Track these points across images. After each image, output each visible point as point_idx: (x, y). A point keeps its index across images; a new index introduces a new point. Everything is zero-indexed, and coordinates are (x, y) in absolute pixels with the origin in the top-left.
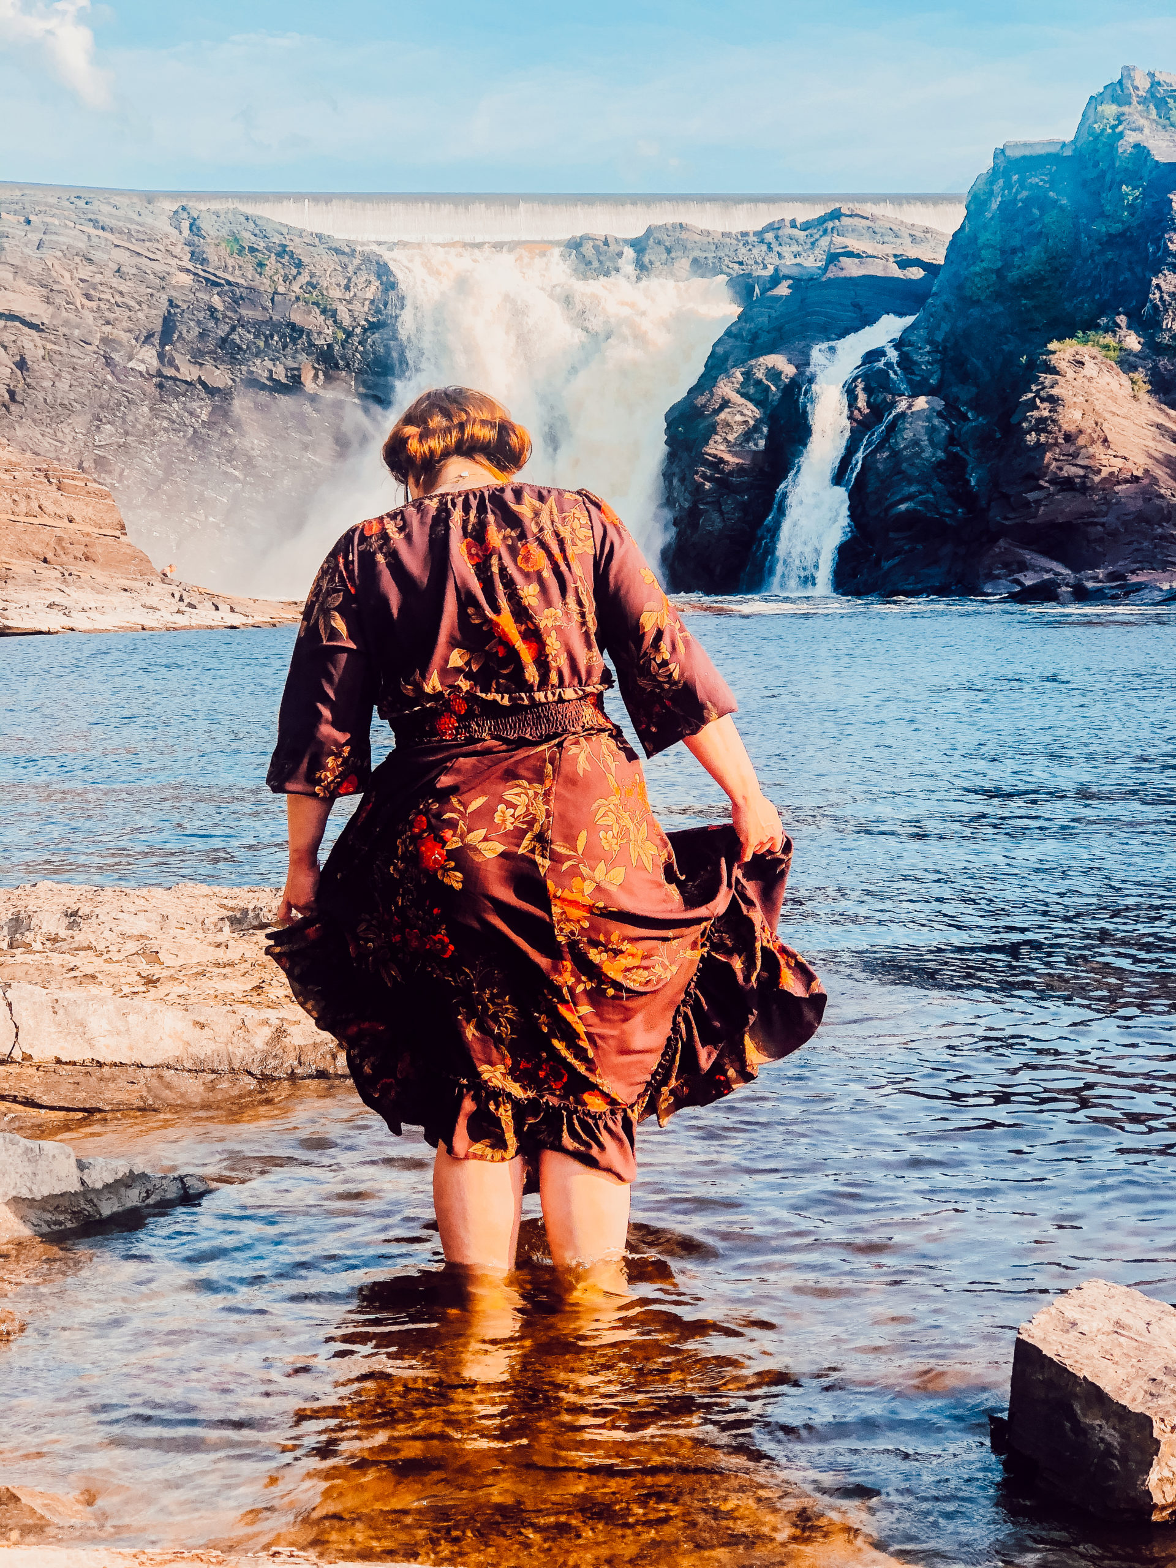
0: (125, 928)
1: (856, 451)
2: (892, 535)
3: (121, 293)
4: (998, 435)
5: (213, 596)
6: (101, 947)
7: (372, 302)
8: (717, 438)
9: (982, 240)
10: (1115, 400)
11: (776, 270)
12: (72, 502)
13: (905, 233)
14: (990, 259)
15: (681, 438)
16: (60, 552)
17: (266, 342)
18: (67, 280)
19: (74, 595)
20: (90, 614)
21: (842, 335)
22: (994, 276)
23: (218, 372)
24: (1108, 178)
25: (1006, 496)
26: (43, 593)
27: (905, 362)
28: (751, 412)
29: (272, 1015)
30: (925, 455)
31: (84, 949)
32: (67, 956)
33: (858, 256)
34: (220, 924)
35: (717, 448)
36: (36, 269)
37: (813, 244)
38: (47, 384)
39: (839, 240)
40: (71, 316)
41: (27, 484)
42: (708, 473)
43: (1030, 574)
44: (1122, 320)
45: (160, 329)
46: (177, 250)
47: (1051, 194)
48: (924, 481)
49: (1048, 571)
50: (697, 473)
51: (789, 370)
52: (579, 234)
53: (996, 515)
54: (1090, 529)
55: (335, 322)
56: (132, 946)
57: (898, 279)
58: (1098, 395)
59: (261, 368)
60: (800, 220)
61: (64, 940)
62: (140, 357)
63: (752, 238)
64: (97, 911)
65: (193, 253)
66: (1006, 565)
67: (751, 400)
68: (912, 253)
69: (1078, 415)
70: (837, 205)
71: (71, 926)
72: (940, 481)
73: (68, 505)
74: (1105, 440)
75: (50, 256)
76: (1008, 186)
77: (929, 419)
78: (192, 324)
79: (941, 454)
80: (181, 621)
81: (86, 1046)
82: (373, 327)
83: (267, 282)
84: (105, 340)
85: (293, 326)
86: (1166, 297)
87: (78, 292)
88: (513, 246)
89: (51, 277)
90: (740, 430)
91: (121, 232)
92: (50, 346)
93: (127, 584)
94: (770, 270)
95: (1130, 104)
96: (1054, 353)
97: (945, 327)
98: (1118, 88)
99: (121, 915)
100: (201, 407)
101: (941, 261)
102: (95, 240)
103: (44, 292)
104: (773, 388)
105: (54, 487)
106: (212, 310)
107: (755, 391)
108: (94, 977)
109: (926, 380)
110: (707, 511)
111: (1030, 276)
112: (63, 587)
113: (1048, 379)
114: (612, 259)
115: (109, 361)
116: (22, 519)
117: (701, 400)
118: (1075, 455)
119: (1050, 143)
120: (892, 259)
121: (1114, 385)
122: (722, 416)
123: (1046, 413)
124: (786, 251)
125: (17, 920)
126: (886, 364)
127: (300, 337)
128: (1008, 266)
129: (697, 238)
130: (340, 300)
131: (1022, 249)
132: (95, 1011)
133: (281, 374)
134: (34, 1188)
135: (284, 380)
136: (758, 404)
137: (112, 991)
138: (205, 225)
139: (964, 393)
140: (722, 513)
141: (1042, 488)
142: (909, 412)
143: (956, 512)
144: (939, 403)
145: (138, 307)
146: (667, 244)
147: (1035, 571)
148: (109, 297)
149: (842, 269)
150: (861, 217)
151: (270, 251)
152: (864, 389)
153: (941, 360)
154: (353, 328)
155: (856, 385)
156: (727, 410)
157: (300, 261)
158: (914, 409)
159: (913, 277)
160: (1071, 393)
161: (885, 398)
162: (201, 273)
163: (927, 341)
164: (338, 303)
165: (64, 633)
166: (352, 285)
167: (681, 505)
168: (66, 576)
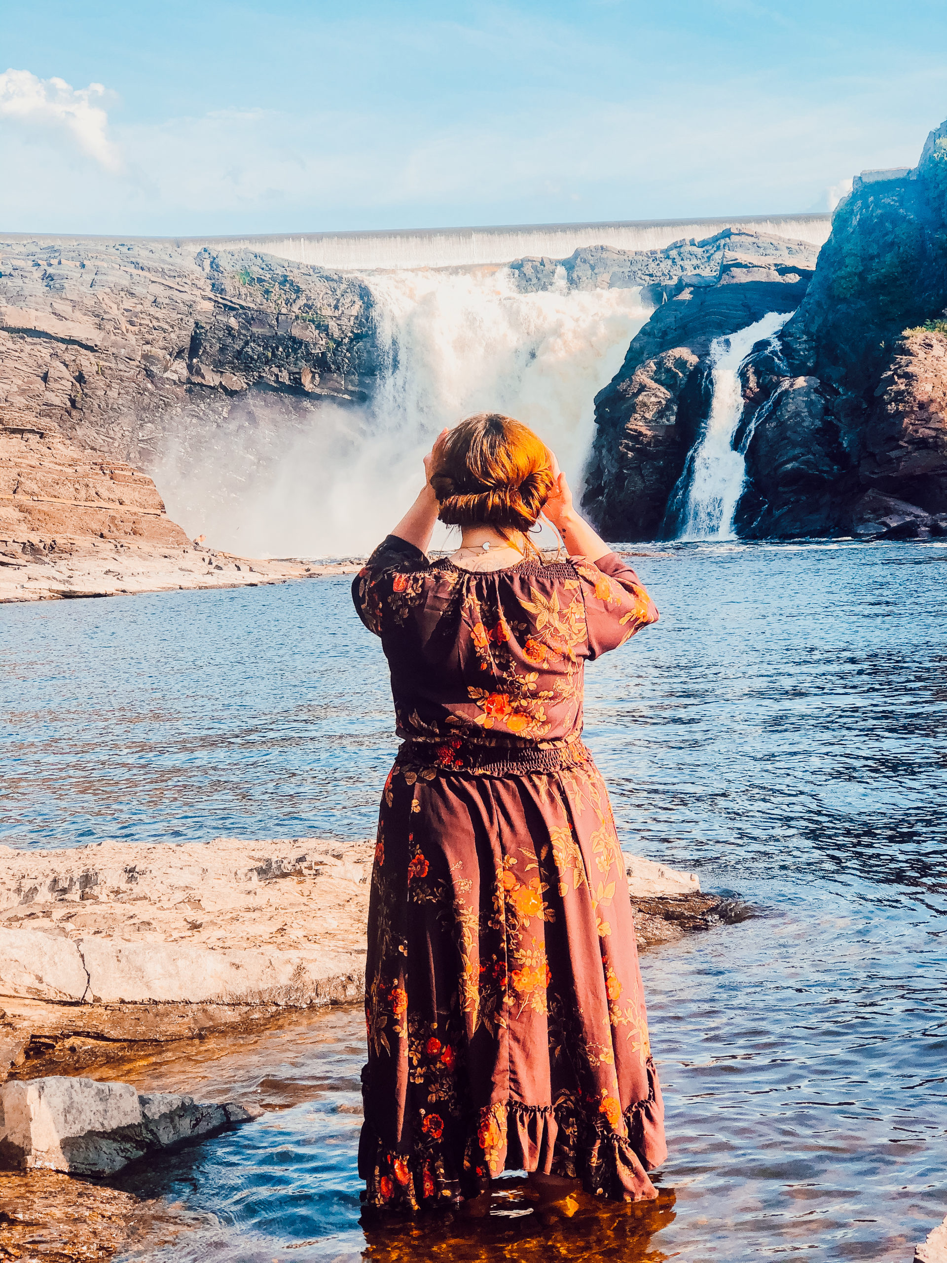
0: (173, 881)
1: (749, 423)
2: (781, 489)
3: (157, 318)
4: (865, 406)
5: (236, 559)
6: (154, 897)
7: (357, 318)
8: (637, 415)
9: (845, 250)
11: (680, 280)
12: (122, 489)
13: (783, 246)
14: (852, 265)
15: (607, 416)
16: (113, 528)
17: (273, 353)
18: (115, 312)
19: (125, 563)
20: (138, 578)
21: (734, 331)
22: (857, 278)
23: (235, 378)
25: (872, 455)
26: (101, 562)
27: (787, 351)
28: (664, 394)
29: (294, 955)
30: (805, 424)
31: (140, 899)
32: (127, 906)
33: (746, 266)
34: (250, 874)
35: (636, 424)
36: (90, 302)
37: (709, 258)
38: (100, 393)
39: (730, 254)
40: (119, 338)
41: (86, 476)
42: (631, 444)
43: (896, 518)
45: (188, 346)
46: (200, 283)
47: (901, 211)
48: (805, 444)
49: (909, 514)
50: (621, 444)
51: (693, 359)
52: (521, 258)
53: (865, 471)
55: (327, 334)
56: (180, 896)
57: (779, 284)
58: (944, 371)
59: (269, 374)
60: (698, 239)
61: (124, 892)
62: (173, 368)
63: (659, 255)
64: (151, 867)
65: (213, 285)
66: (874, 511)
67: (662, 385)
68: (789, 262)
69: (929, 388)
70: (728, 226)
71: (131, 879)
72: (818, 444)
73: (119, 491)
75: (100, 292)
76: (866, 206)
77: (807, 394)
78: (214, 341)
79: (818, 423)
80: (210, 581)
81: (145, 988)
82: (357, 337)
83: (273, 305)
84: (145, 357)
85: (293, 339)
87: (123, 320)
88: (467, 269)
89: (101, 308)
90: (655, 409)
91: (157, 271)
92: (102, 363)
93: (167, 552)
94: (675, 280)
96: (907, 338)
97: (818, 321)
99: (169, 870)
100: (222, 406)
101: (813, 268)
102: (136, 277)
103: (97, 320)
104: (681, 375)
105: (108, 477)
106: (229, 329)
107: (665, 377)
108: (149, 924)
109: (804, 363)
110: (630, 475)
111: (886, 277)
112: (116, 557)
113: (904, 359)
114: (546, 276)
115: (150, 375)
116: (83, 503)
117: (623, 386)
118: (928, 420)
119: (898, 170)
120: (773, 268)
122: (640, 398)
123: (903, 387)
124: (687, 264)
125: (87, 876)
126: (771, 352)
127: (300, 347)
128: (867, 270)
129: (616, 257)
130: (331, 317)
131: (878, 256)
132: (151, 958)
133: (285, 377)
134: (106, 1123)
135: (288, 382)
136: (669, 387)
137: (163, 936)
138: (223, 262)
139: (836, 372)
140: (642, 476)
141: (902, 447)
142: (791, 389)
143: (833, 469)
144: (815, 382)
145: (171, 329)
146: (591, 262)
147: (900, 515)
148: (148, 322)
149: (733, 277)
150: (747, 235)
151: (275, 281)
152: (754, 373)
153: (816, 347)
154: (342, 339)
155: (748, 370)
156: (644, 393)
157: (298, 287)
158: (795, 387)
159: (790, 281)
160: (922, 370)
161: (771, 379)
162: (221, 300)
163: (804, 333)
164: (330, 320)
165: (118, 595)
166: (340, 305)
167: (610, 469)
168: (119, 547)
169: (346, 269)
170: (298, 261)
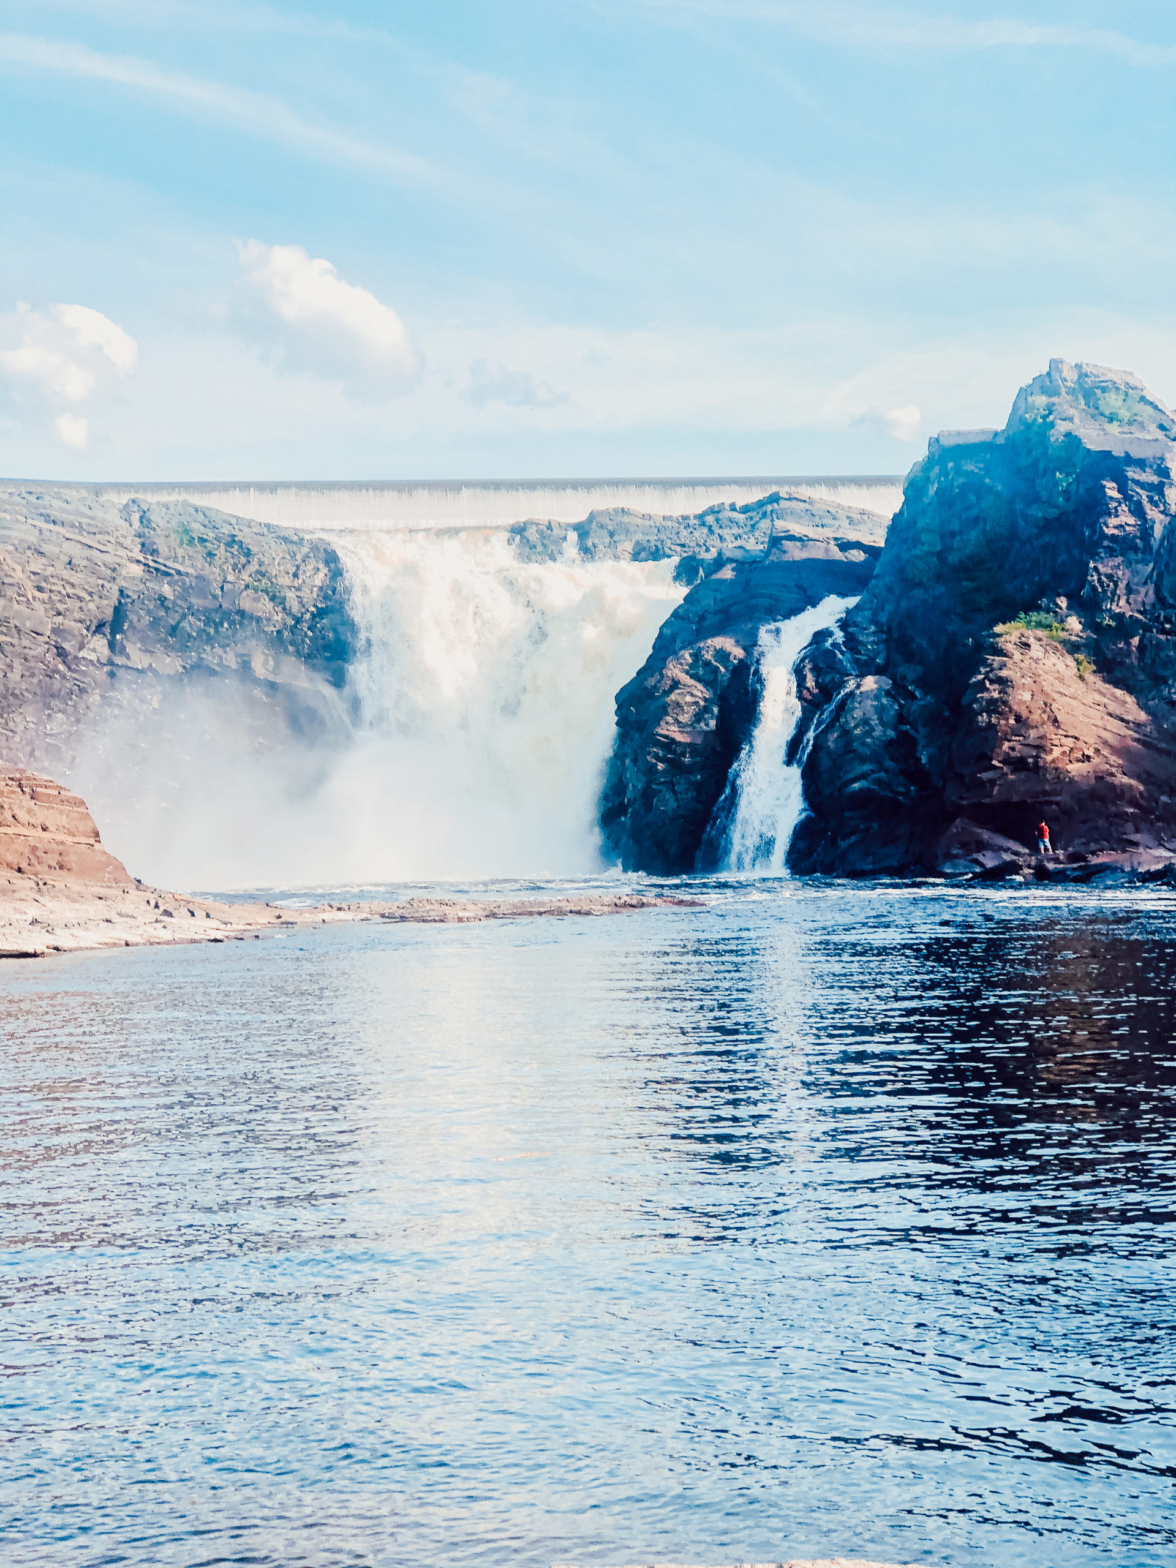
1: (807, 730)
2: (847, 814)
3: (73, 585)
4: (947, 714)
5: (188, 902)
7: (321, 588)
8: (669, 719)
9: (921, 524)
10: (1061, 680)
11: (720, 554)
12: (45, 811)
13: (842, 515)
14: (930, 543)
15: (632, 719)
16: (34, 861)
17: (216, 629)
18: (19, 575)
19: (49, 905)
20: (73, 930)
21: (787, 616)
22: (935, 559)
23: (168, 660)
24: (1042, 466)
25: (960, 777)
26: (21, 906)
27: (851, 642)
28: (700, 692)
30: (876, 734)
33: (800, 539)
35: (669, 729)
37: (753, 526)
39: (780, 524)
40: (23, 608)
42: (661, 753)
43: (989, 854)
44: (1063, 602)
45: (110, 619)
46: (127, 542)
47: (987, 481)
48: (876, 759)
49: (1007, 850)
50: (649, 753)
51: (738, 653)
52: (523, 520)
53: (952, 794)
54: (1046, 808)
55: (284, 609)
57: (840, 562)
58: (1045, 676)
59: (211, 655)
60: (739, 504)
62: (91, 646)
63: (692, 522)
65: (143, 545)
66: (964, 845)
67: (699, 680)
68: (853, 536)
69: (1027, 696)
72: (892, 759)
73: (42, 815)
74: (1056, 720)
75: (1, 550)
76: (944, 473)
77: (877, 697)
78: (142, 612)
79: (891, 733)
80: (162, 933)
82: (321, 613)
83: (217, 571)
84: (56, 631)
85: (242, 613)
86: (1104, 579)
87: (29, 585)
89: (2, 570)
90: (691, 711)
91: (72, 526)
93: (102, 892)
94: (714, 553)
95: (1059, 394)
96: (1000, 635)
97: (889, 608)
98: (1047, 380)
101: (882, 545)
102: (46, 533)
104: (722, 669)
105: (28, 797)
106: (162, 599)
107: (702, 671)
109: (873, 659)
110: (660, 791)
111: (970, 558)
112: (38, 897)
113: (996, 661)
114: (556, 543)
115: (61, 653)
117: (651, 682)
118: (1026, 736)
119: (983, 432)
120: (832, 542)
121: (1061, 666)
122: (673, 697)
123: (996, 695)
124: (727, 533)
126: (832, 645)
127: (250, 623)
128: (948, 549)
129: (639, 521)
130: (289, 587)
131: (961, 532)
133: (231, 660)
135: (234, 666)
136: (707, 684)
138: (155, 517)
139: (910, 672)
140: (674, 792)
141: (995, 768)
142: (857, 691)
143: (909, 790)
144: (887, 683)
145: (88, 598)
146: (610, 528)
147: (993, 851)
148: (60, 589)
149: (785, 552)
150: (797, 499)
151: (220, 542)
152: (812, 670)
153: (887, 640)
154: (302, 614)
155: (804, 667)
156: (678, 691)
157: (249, 550)
158: (862, 689)
159: (854, 559)
160: (1019, 674)
161: (833, 678)
162: (152, 564)
163: (872, 622)
164: (287, 590)
165: (50, 955)
166: (300, 572)
167: (635, 785)
168: (41, 886)
169: (305, 528)
170: (249, 517)
